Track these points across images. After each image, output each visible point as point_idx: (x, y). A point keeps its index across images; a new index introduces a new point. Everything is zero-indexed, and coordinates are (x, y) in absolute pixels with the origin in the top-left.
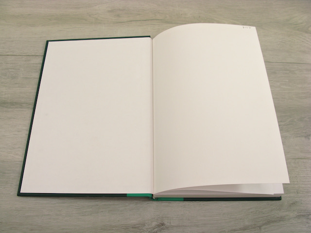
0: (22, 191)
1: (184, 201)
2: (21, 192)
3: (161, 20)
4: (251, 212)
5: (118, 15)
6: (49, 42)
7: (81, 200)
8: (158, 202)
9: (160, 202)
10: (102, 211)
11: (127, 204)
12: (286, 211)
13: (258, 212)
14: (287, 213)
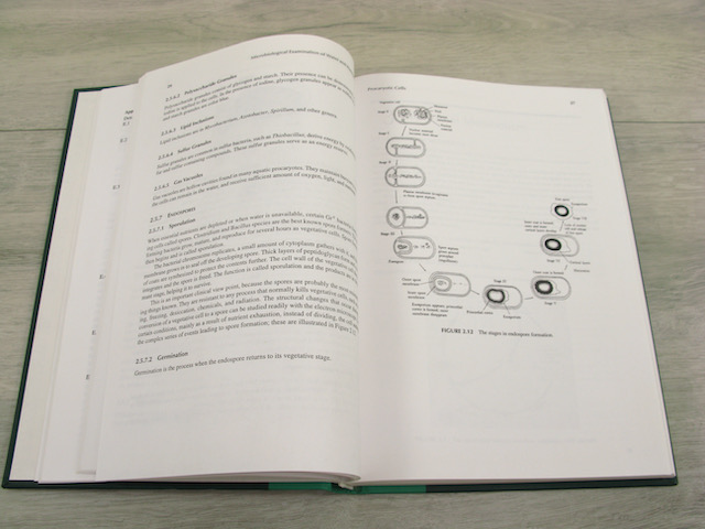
0: (13, 476)
1: (428, 492)
2: (11, 478)
3: (369, 23)
4: (600, 518)
5: (261, 16)
6: (81, 94)
7: (172, 495)
8: (363, 497)
9: (367, 496)
10: (223, 523)
11: (285, 504)
12: (691, 514)
13: (616, 517)
14: (692, 519)
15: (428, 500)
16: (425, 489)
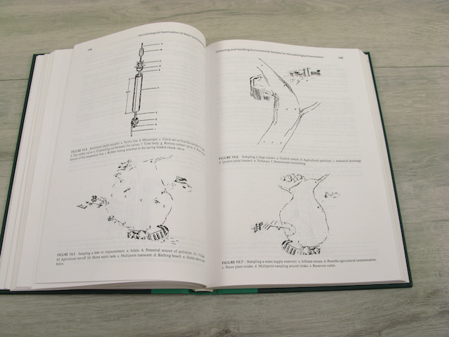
1: (259, 293)
3: (224, 10)
4: (366, 309)
5: (157, 7)
10: (135, 314)
11: (173, 302)
12: (422, 305)
13: (376, 308)
14: (423, 309)
15: (260, 299)
16: (257, 291)
